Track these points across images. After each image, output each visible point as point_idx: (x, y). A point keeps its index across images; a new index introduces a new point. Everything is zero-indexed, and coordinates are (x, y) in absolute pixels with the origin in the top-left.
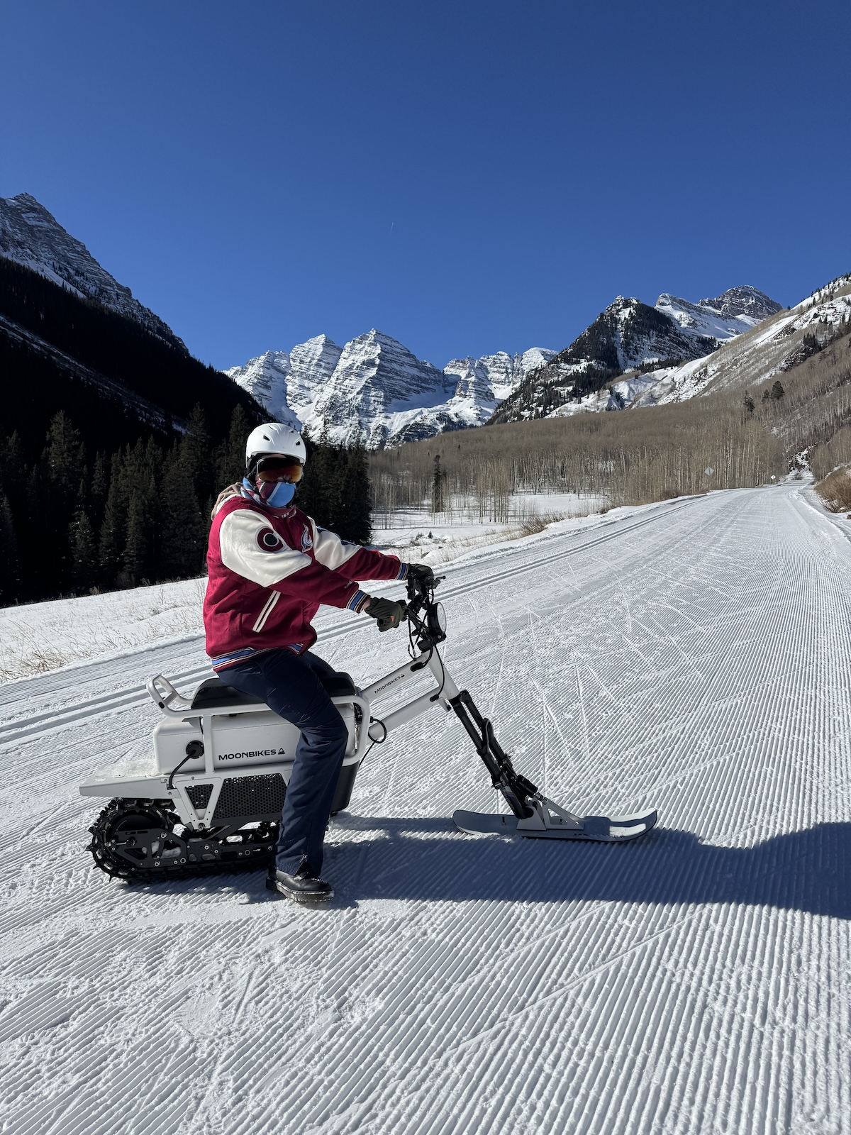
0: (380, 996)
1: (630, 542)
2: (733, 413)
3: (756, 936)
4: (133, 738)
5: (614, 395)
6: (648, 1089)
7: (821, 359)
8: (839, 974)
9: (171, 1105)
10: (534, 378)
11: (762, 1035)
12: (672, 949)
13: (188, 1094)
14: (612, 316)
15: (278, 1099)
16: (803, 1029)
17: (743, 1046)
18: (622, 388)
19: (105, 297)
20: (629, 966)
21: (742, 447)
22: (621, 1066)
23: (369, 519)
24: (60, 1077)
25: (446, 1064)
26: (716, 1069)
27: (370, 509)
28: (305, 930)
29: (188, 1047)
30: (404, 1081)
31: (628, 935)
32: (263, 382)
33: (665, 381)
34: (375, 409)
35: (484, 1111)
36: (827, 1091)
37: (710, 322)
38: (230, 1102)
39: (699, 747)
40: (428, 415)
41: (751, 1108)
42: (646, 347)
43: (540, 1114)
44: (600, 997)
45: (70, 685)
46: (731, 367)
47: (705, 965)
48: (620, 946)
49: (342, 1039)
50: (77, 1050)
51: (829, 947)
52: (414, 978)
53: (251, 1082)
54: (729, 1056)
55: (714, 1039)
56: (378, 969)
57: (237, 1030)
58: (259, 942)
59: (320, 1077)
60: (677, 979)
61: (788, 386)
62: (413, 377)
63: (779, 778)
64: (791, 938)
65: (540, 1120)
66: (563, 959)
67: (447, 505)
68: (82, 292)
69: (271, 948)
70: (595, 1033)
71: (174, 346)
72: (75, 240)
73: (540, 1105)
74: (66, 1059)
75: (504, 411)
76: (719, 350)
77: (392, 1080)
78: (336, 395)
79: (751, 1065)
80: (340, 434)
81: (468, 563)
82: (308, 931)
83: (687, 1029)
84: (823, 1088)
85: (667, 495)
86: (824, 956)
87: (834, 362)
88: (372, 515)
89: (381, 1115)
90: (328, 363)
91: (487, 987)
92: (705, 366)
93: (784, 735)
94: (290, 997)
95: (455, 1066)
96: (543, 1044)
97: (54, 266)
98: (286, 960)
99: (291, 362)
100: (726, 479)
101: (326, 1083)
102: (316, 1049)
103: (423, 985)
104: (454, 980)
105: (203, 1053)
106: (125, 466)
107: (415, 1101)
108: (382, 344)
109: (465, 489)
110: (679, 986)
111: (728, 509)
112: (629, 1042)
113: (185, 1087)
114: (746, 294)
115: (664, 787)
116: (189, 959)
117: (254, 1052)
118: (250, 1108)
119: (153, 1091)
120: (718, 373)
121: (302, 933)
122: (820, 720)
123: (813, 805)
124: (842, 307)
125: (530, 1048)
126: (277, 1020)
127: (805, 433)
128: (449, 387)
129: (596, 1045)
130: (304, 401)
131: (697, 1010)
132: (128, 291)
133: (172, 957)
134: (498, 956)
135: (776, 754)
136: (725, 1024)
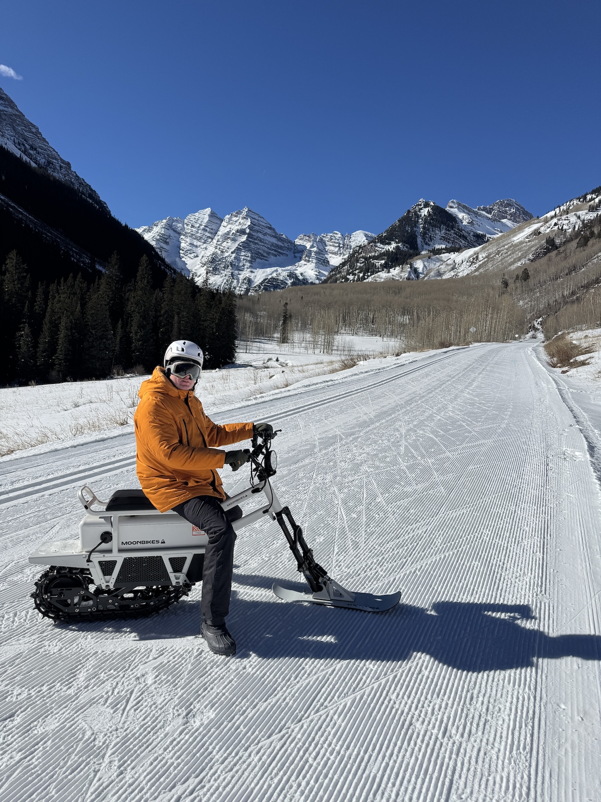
0: (213, 709)
1: (413, 381)
2: (493, 288)
3: (449, 680)
4: (60, 514)
5: (413, 269)
6: (369, 776)
7: (557, 255)
8: (494, 707)
9: (78, 775)
10: (358, 252)
11: (441, 744)
12: (396, 686)
13: (89, 769)
14: (415, 212)
15: (145, 774)
16: (466, 742)
17: (429, 751)
18: (419, 264)
19: (51, 168)
20: (368, 696)
21: (497, 313)
22: (355, 761)
23: (234, 345)
24: (8, 754)
25: (250, 755)
26: (411, 765)
27: (236, 338)
28: (169, 662)
29: (90, 738)
30: (223, 765)
31: (371, 675)
32: (164, 239)
33: (449, 262)
34: (244, 265)
35: (270, 786)
36: (473, 781)
37: (483, 223)
38: (115, 774)
39: (435, 544)
40: (282, 273)
41: (428, 790)
42: (438, 237)
43: (303, 789)
44: (349, 715)
45: (16, 470)
46: (495, 256)
47: (415, 697)
48: (365, 682)
49: (187, 737)
50: (20, 737)
51: (491, 689)
52: (235, 698)
53: (129, 762)
54: (420, 757)
55: (413, 746)
56: (213, 690)
57: (122, 728)
58: (138, 669)
59: (171, 761)
60: (397, 706)
61: (532, 272)
62: (272, 244)
63: (481, 570)
64: (470, 682)
65: (302, 793)
66: (329, 689)
67: (291, 338)
68: (34, 162)
69: (146, 673)
70: (342, 739)
71: (100, 208)
72: (31, 124)
73: (304, 784)
74: (12, 742)
75: (335, 274)
76: (488, 243)
77: (216, 764)
78: (216, 253)
79: (432, 763)
80: (218, 281)
81: (300, 391)
82: (170, 662)
83: (397, 739)
84: (471, 779)
85: (443, 345)
86: (487, 695)
87: (565, 258)
88: (237, 342)
89: (208, 786)
90: (212, 229)
91: (280, 705)
92: (477, 254)
93: (490, 539)
94: (156, 707)
95: (255, 757)
96: (310, 745)
97: (14, 141)
98: (155, 682)
99: (185, 226)
100: (485, 334)
101: (175, 764)
102: (170, 742)
103: (240, 703)
104: (260, 701)
105: (100, 742)
106: (59, 294)
107: (229, 778)
108: (252, 218)
109: (304, 328)
110: (397, 710)
111: (482, 359)
112: (362, 746)
113: (88, 764)
114: (509, 205)
115: (408, 572)
116: (93, 678)
117: (132, 743)
118: (127, 779)
119: (67, 766)
120: (486, 259)
121: (166, 664)
122: (514, 529)
123: (499, 591)
124: (574, 219)
125: (302, 747)
126: (147, 722)
127: (542, 306)
128: (298, 253)
129: (342, 747)
130: (193, 255)
131: (405, 727)
132: (68, 164)
133: (82, 676)
134: (289, 685)
135: (482, 553)
136: (421, 737)
